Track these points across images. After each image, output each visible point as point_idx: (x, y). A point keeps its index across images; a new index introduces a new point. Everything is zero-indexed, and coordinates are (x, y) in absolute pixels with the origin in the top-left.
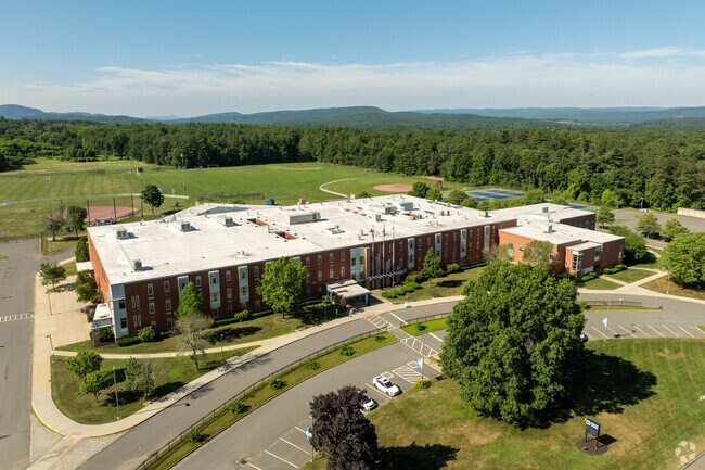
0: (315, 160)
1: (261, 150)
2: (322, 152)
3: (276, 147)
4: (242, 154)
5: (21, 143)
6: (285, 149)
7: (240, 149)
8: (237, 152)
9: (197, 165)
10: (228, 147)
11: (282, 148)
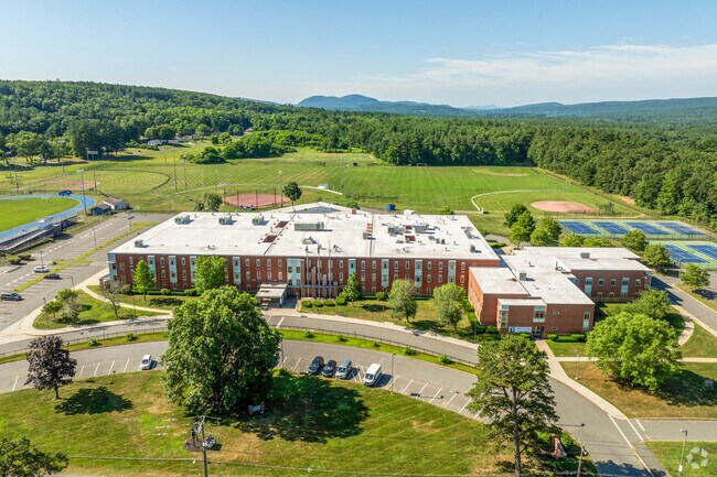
0: (536, 165)
1: (476, 151)
2: (542, 157)
3: (492, 149)
4: (454, 155)
5: (298, 134)
6: (502, 152)
7: (453, 150)
8: (450, 152)
9: (407, 163)
10: (442, 147)
11: (498, 150)
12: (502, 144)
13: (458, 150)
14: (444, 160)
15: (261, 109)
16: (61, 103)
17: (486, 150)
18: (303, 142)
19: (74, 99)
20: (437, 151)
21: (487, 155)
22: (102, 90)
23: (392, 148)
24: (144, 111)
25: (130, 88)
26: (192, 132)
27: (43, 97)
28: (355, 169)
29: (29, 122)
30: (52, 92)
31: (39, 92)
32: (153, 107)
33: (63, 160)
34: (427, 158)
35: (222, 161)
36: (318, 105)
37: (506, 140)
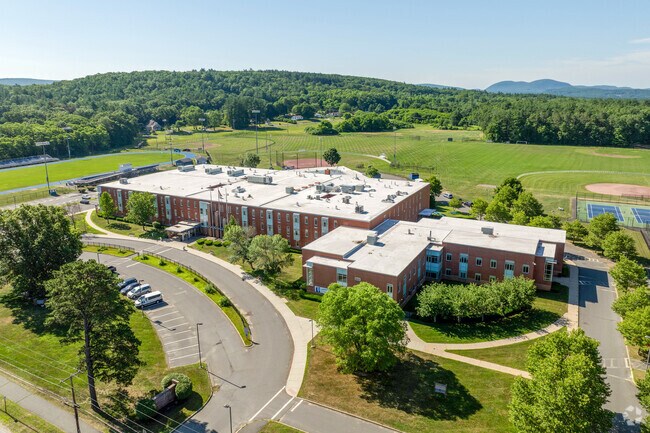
1: (588, 130)
3: (609, 128)
4: (561, 134)
5: (423, 112)
6: (622, 132)
7: (561, 127)
8: (557, 130)
9: (505, 140)
10: (548, 125)
11: (617, 130)
12: (622, 123)
13: (566, 129)
14: (551, 138)
15: (419, 91)
16: (244, 87)
17: (602, 129)
18: (429, 119)
19: (256, 83)
20: (541, 129)
21: (602, 134)
22: (281, 76)
23: (493, 124)
24: (306, 92)
25: (303, 75)
26: (337, 110)
27: (232, 83)
28: (450, 143)
29: (212, 101)
30: (240, 78)
31: (232, 78)
32: (314, 90)
33: (217, 129)
34: (530, 136)
35: (335, 133)
36: (505, 91)
37: (629, 118)
